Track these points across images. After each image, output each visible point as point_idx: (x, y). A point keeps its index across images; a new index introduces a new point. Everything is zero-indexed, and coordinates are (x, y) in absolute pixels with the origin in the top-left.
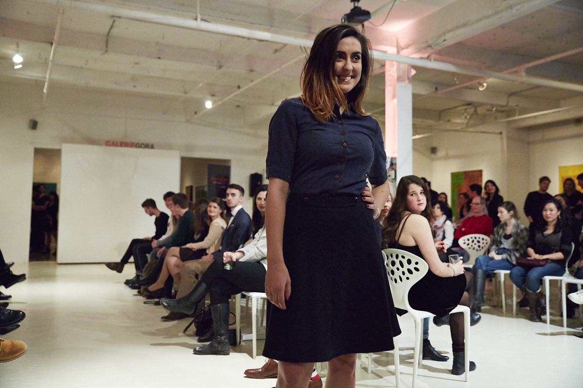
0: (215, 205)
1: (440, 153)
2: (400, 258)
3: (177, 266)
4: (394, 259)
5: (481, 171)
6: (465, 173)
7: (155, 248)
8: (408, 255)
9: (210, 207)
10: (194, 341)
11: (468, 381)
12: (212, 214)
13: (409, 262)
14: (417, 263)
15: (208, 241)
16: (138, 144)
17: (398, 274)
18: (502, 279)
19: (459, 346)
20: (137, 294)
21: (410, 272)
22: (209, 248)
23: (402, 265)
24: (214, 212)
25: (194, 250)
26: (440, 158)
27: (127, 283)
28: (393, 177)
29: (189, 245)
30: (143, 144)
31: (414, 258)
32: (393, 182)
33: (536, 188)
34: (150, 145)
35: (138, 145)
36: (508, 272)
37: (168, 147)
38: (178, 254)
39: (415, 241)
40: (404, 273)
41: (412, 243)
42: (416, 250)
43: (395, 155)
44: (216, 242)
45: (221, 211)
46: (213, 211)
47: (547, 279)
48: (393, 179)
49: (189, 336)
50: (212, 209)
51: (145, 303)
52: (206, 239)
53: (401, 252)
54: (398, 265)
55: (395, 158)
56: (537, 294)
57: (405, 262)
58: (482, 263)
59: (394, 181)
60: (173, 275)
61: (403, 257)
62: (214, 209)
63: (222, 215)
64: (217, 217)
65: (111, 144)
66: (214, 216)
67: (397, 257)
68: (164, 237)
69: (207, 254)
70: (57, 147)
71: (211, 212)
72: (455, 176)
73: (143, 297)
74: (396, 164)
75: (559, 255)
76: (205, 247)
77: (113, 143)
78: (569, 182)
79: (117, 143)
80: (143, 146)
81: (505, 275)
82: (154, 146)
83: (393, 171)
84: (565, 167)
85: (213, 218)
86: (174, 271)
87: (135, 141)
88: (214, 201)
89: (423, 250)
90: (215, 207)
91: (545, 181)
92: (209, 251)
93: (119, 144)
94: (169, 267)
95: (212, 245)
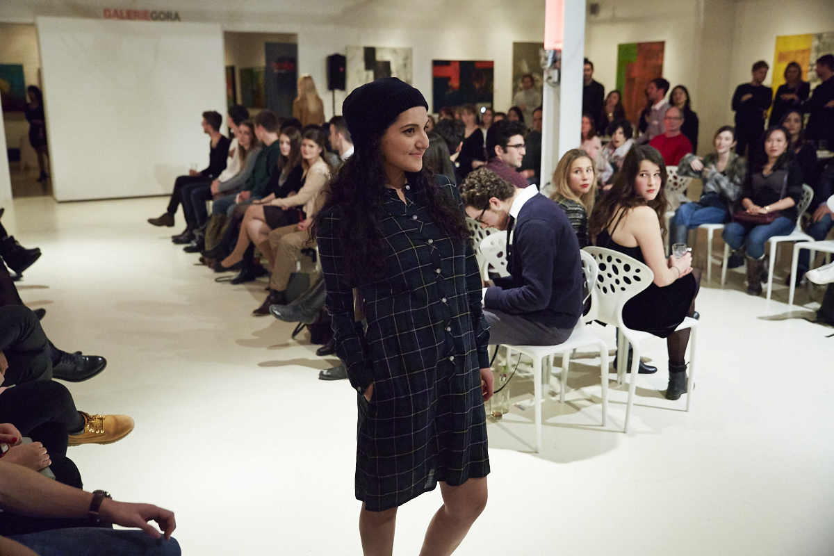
0: (311, 142)
1: (603, 14)
2: (614, 262)
3: (262, 232)
4: (605, 261)
5: (662, 44)
6: (640, 45)
7: (216, 194)
8: (626, 259)
9: (305, 145)
10: (310, 353)
11: (690, 410)
12: (308, 157)
13: (627, 268)
14: (638, 271)
15: (305, 195)
16: (155, 12)
17: (608, 282)
18: (710, 236)
19: (677, 366)
20: (199, 262)
21: (627, 280)
22: (305, 204)
23: (616, 270)
24: (311, 153)
25: (284, 209)
26: (603, 22)
27: (177, 240)
28: (556, 79)
29: (277, 202)
30: (161, 13)
31: (634, 263)
32: (554, 87)
33: (748, 78)
34: (173, 13)
35: (154, 15)
36: (720, 226)
37: (202, 17)
38: (262, 216)
39: (637, 241)
40: (617, 282)
41: (632, 243)
42: (637, 253)
43: (559, 46)
44: (316, 195)
45: (320, 151)
46: (308, 152)
47: (774, 240)
48: (555, 83)
49: (301, 343)
50: (308, 148)
51: (217, 280)
52: (302, 190)
53: (616, 254)
54: (609, 269)
55: (560, 51)
56: (759, 262)
57: (620, 267)
58: (684, 214)
59: (556, 85)
60: (256, 243)
61: (619, 261)
62: (311, 149)
63: (322, 155)
64: (316, 161)
65: (112, 12)
66: (311, 159)
67: (609, 259)
68: (226, 176)
69: (304, 215)
70: (29, 20)
71: (306, 153)
72: (624, 50)
73: (210, 267)
74: (560, 59)
75: (788, 202)
76: (299, 203)
77: (116, 11)
78: (792, 69)
79: (121, 12)
80: (162, 16)
81: (715, 231)
82: (181, 16)
83: (556, 72)
84: (786, 37)
85: (310, 162)
86: (258, 239)
87: (150, 8)
88: (309, 137)
89: (647, 253)
90: (312, 146)
91: (760, 67)
92: (306, 209)
93: (125, 14)
94: (250, 233)
95: (311, 198)
